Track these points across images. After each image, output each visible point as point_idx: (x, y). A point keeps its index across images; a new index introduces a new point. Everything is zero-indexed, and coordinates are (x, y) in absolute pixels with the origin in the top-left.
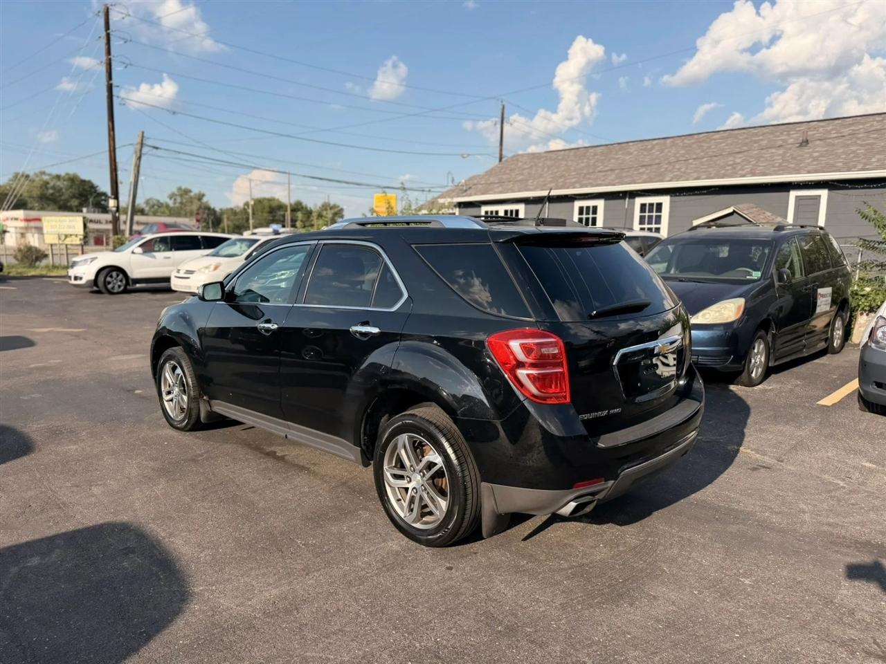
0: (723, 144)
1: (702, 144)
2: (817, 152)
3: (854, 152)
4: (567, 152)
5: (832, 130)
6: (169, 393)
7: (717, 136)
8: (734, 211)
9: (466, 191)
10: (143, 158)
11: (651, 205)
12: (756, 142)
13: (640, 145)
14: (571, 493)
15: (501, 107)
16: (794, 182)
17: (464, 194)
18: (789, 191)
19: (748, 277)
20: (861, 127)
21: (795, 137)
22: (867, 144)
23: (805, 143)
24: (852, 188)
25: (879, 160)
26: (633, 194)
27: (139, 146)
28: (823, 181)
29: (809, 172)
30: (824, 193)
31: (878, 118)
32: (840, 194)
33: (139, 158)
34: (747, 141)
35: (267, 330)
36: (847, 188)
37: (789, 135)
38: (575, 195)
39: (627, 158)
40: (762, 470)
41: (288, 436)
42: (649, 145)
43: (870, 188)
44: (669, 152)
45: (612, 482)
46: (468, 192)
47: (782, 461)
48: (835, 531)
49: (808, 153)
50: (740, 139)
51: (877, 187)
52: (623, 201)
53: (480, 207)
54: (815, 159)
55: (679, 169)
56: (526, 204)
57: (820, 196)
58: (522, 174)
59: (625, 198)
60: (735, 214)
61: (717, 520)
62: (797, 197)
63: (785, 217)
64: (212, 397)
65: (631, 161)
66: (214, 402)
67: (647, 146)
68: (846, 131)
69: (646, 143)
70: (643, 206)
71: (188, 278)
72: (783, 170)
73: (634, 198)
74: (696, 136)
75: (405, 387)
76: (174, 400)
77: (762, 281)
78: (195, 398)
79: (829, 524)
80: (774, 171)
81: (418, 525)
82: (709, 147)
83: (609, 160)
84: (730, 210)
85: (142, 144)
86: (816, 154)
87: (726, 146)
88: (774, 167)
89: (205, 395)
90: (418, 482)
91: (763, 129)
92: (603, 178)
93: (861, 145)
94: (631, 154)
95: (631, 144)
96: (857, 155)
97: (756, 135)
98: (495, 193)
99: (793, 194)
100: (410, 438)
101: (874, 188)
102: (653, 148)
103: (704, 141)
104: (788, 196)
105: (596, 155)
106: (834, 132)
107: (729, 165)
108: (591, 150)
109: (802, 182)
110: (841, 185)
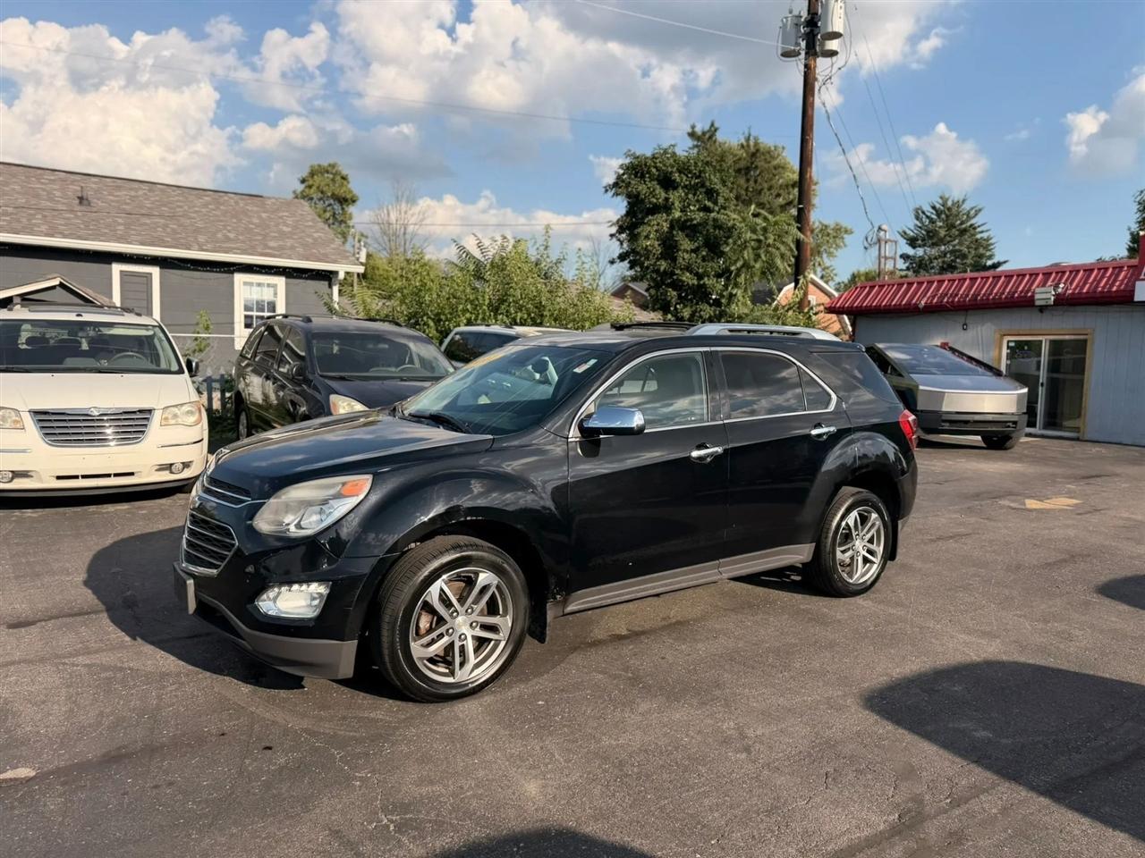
3: (166, 226)
8: (61, 285)
16: (126, 254)
18: (110, 264)
23: (86, 201)
24: (193, 270)
28: (163, 257)
29: (142, 244)
30: (155, 271)
32: (173, 275)
36: (188, 269)
43: (213, 272)
51: (220, 272)
57: (151, 274)
60: (58, 287)
62: (121, 272)
63: (110, 296)
84: (56, 282)
86: (119, 220)
88: (78, 228)
96: (175, 231)
99: (117, 268)
101: (216, 272)
104: (111, 270)
106: (105, 193)
109: (136, 255)
110: (182, 265)
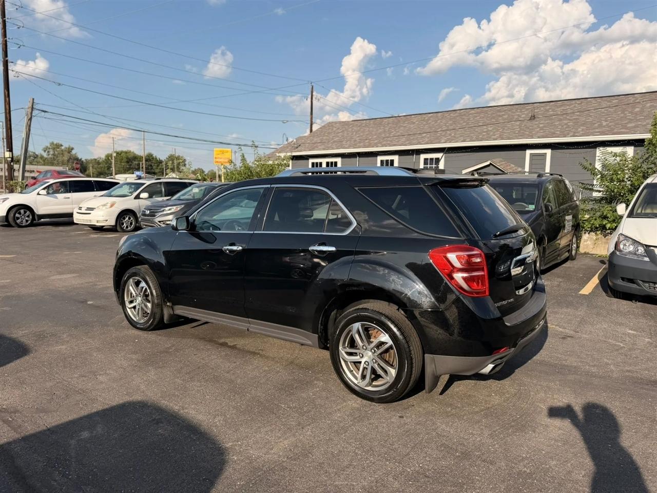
0: (479, 117)
1: (464, 117)
2: (541, 124)
3: (566, 124)
4: (368, 121)
5: (550, 109)
6: (131, 302)
7: (473, 112)
8: (491, 164)
9: (297, 147)
10: (33, 119)
11: (432, 159)
12: (500, 116)
13: (420, 117)
14: (492, 357)
15: (311, 87)
16: (530, 144)
17: (297, 150)
18: (526, 150)
19: (526, 209)
20: (568, 107)
21: (525, 114)
22: (574, 119)
23: (533, 118)
24: (567, 149)
25: (583, 130)
26: (419, 152)
27: (30, 110)
28: (548, 143)
29: (539, 138)
30: (548, 152)
31: (578, 102)
32: (559, 152)
33: (30, 119)
34: (494, 115)
35: (231, 251)
36: (564, 149)
37: (521, 112)
38: (378, 152)
39: (412, 126)
40: (569, 339)
41: (250, 329)
42: (426, 117)
43: (579, 148)
44: (441, 122)
45: (513, 349)
46: (299, 148)
47: (578, 332)
48: (635, 375)
49: (536, 125)
50: (489, 114)
51: (583, 148)
52: (412, 156)
53: (308, 159)
54: (542, 129)
55: (450, 135)
56: (342, 158)
57: (546, 154)
58: (338, 137)
59: (413, 155)
60: (491, 166)
61: (558, 372)
62: (531, 154)
63: (523, 167)
64: (175, 303)
65: (415, 129)
66: (176, 307)
67: (425, 118)
68: (559, 111)
69: (424, 116)
70: (426, 160)
71: (90, 214)
72: (521, 136)
73: (420, 155)
74: (458, 111)
75: (362, 288)
76: (137, 307)
77: (536, 212)
78: (158, 305)
79: (628, 371)
80: (516, 136)
81: (370, 388)
82: (469, 119)
83: (399, 128)
84: (488, 163)
85: (32, 108)
86: (541, 125)
87: (480, 118)
88: (515, 133)
89: (169, 302)
90: (369, 357)
91: (503, 107)
92: (397, 141)
93: (569, 119)
94: (414, 123)
95: (413, 116)
96: (568, 127)
97: (499, 111)
98: (320, 150)
99: (528, 152)
100: (362, 325)
101: (581, 148)
102: (429, 119)
103: (465, 115)
104: (525, 153)
105: (389, 124)
106: (550, 110)
107: (485, 132)
108: (386, 120)
109: (535, 144)
110: (560, 146)
